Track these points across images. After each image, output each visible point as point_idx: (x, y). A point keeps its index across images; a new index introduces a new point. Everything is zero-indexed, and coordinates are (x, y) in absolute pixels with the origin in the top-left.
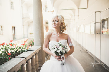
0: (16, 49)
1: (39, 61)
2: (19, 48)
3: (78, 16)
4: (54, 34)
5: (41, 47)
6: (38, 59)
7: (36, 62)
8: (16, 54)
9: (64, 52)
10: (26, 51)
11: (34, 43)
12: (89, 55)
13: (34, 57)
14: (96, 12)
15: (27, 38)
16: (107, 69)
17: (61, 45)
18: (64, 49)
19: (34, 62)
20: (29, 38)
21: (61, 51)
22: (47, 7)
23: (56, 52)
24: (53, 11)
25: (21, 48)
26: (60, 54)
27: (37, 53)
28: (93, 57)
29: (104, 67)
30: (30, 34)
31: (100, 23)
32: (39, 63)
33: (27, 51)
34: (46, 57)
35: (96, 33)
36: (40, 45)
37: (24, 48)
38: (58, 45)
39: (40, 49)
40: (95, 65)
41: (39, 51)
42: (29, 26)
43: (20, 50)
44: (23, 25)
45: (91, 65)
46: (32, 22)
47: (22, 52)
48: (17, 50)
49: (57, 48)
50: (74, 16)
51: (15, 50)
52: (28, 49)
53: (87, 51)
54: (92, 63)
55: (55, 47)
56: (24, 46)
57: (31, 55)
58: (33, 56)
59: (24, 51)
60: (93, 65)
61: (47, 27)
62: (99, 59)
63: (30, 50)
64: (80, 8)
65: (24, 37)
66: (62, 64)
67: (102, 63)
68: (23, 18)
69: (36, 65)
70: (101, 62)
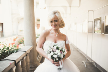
0: (4, 49)
1: (30, 62)
2: (7, 48)
3: (70, 14)
4: (52, 33)
5: (32, 46)
6: (29, 60)
7: (27, 63)
8: (3, 56)
9: (62, 57)
10: (15, 51)
11: (25, 42)
12: (80, 53)
13: (25, 58)
14: (89, 11)
15: (17, 36)
16: (98, 67)
17: (58, 48)
18: (62, 52)
19: (25, 64)
20: (19, 36)
21: (58, 56)
22: (38, 4)
23: (52, 56)
24: (45, 8)
25: (10, 48)
26: (57, 59)
27: (28, 53)
28: (84, 56)
29: (95, 65)
30: (20, 31)
31: (93, 22)
32: (30, 64)
33: (17, 51)
34: (38, 57)
35: (88, 32)
36: (31, 44)
37: (13, 47)
38: (55, 48)
39: (31, 49)
40: (87, 63)
41: (30, 51)
42: (18, 23)
43: (8, 50)
44: (13, 22)
45: (83, 64)
46: (23, 19)
47: (11, 52)
48: (5, 51)
49: (53, 51)
50: (66, 14)
51: (2, 50)
52: (18, 49)
53: (78, 50)
54: (83, 62)
55: (51, 50)
56: (13, 46)
57: (21, 56)
58: (23, 58)
59: (13, 52)
60: (85, 63)
61: (38, 24)
62: (90, 58)
63: (20, 50)
64: (72, 6)
65: (14, 35)
66: (59, 69)
67: (93, 62)
68: (12, 14)
69: (27, 66)
70: (92, 60)
